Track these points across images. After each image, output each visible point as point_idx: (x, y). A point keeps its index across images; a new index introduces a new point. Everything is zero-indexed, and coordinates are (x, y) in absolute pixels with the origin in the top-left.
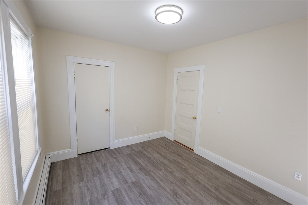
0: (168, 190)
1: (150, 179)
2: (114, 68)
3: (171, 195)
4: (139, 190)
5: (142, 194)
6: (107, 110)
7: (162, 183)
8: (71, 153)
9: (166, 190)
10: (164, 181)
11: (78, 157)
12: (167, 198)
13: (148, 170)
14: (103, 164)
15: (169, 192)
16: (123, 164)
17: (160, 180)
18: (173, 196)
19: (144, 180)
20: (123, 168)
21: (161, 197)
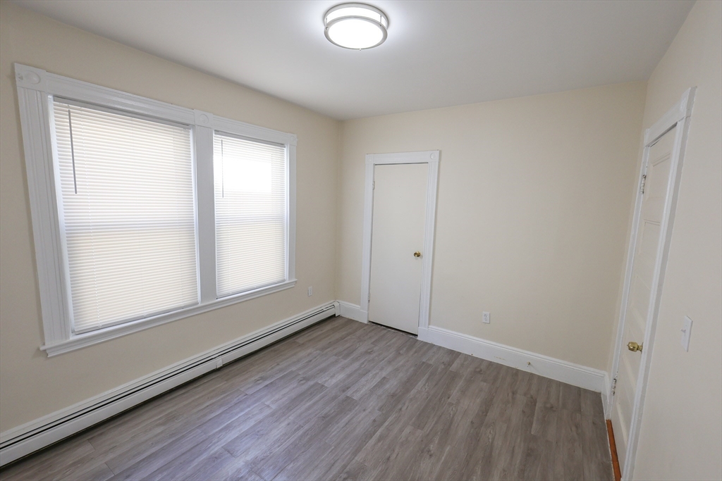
0: (359, 458)
1: (373, 418)
3: (345, 466)
4: (334, 411)
5: (327, 419)
6: (417, 255)
7: (372, 441)
9: (355, 453)
10: (380, 444)
12: (333, 462)
13: (400, 406)
15: (354, 461)
16: (390, 369)
17: (380, 436)
18: (345, 470)
19: (364, 410)
20: (376, 374)
21: (330, 450)
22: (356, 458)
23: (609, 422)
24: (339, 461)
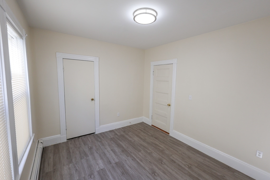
0: (147, 169)
1: (131, 160)
2: (98, 62)
3: (149, 173)
4: (121, 169)
5: (124, 173)
6: (93, 100)
7: (141, 163)
8: (61, 138)
9: (145, 169)
10: (143, 162)
11: (67, 142)
12: (147, 176)
13: (129, 152)
14: (90, 148)
15: (148, 170)
16: (107, 147)
17: (140, 161)
18: (151, 174)
19: (126, 161)
20: (107, 151)
21: (141, 176)
22: (147, 170)
23: (152, 125)
24: (147, 174)
